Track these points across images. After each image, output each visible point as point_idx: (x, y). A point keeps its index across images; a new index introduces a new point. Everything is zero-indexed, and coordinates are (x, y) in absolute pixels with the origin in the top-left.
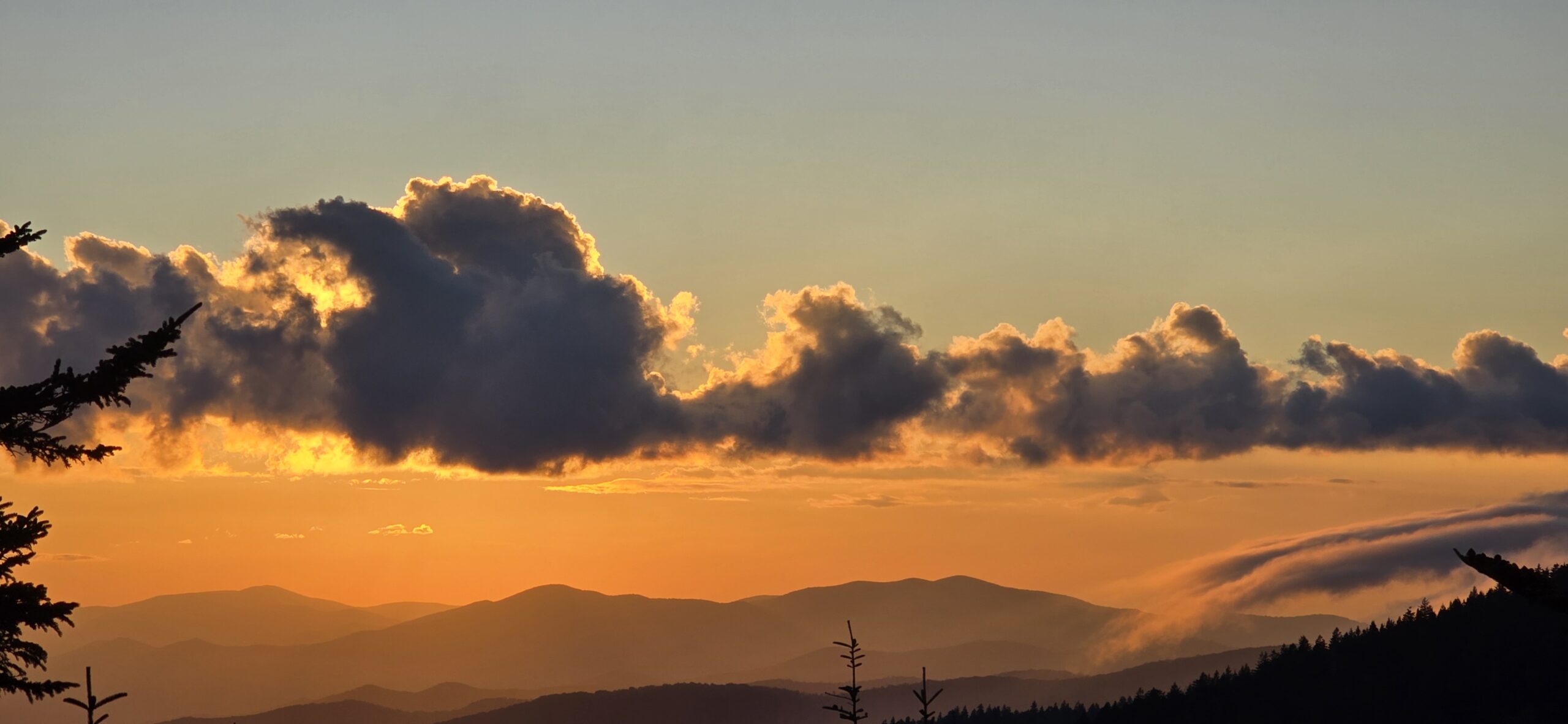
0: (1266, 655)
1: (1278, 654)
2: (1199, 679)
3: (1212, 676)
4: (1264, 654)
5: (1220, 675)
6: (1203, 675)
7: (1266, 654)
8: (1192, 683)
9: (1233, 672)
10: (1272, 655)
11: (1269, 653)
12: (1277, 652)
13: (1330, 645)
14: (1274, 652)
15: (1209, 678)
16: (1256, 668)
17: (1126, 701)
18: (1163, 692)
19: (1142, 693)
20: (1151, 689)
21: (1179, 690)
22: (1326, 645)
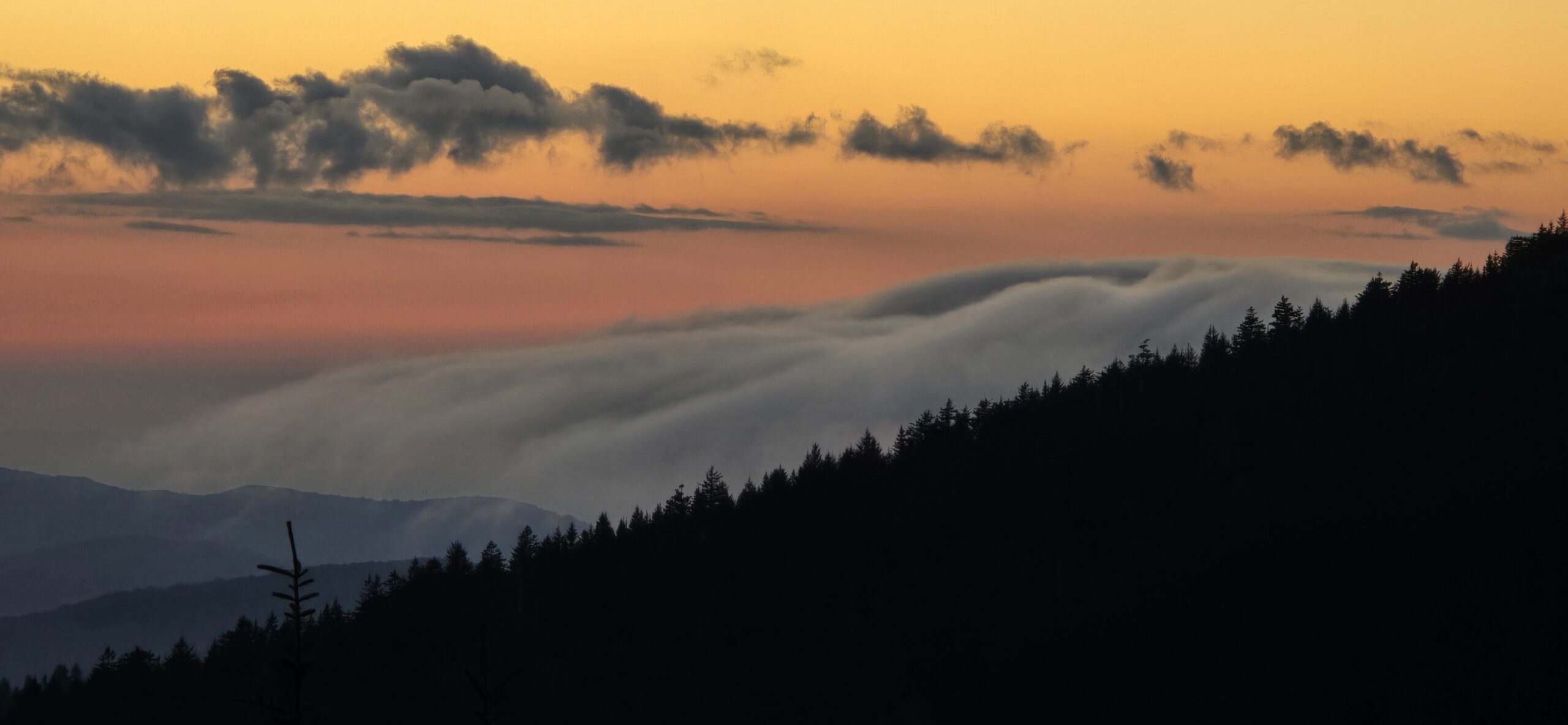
1: (403, 579)
5: (279, 623)
7: (378, 579)
8: (219, 638)
11: (385, 577)
15: (257, 627)
16: (358, 609)
17: (69, 674)
18: (156, 657)
19: (113, 658)
20: (130, 649)
21: (192, 652)
22: (503, 562)
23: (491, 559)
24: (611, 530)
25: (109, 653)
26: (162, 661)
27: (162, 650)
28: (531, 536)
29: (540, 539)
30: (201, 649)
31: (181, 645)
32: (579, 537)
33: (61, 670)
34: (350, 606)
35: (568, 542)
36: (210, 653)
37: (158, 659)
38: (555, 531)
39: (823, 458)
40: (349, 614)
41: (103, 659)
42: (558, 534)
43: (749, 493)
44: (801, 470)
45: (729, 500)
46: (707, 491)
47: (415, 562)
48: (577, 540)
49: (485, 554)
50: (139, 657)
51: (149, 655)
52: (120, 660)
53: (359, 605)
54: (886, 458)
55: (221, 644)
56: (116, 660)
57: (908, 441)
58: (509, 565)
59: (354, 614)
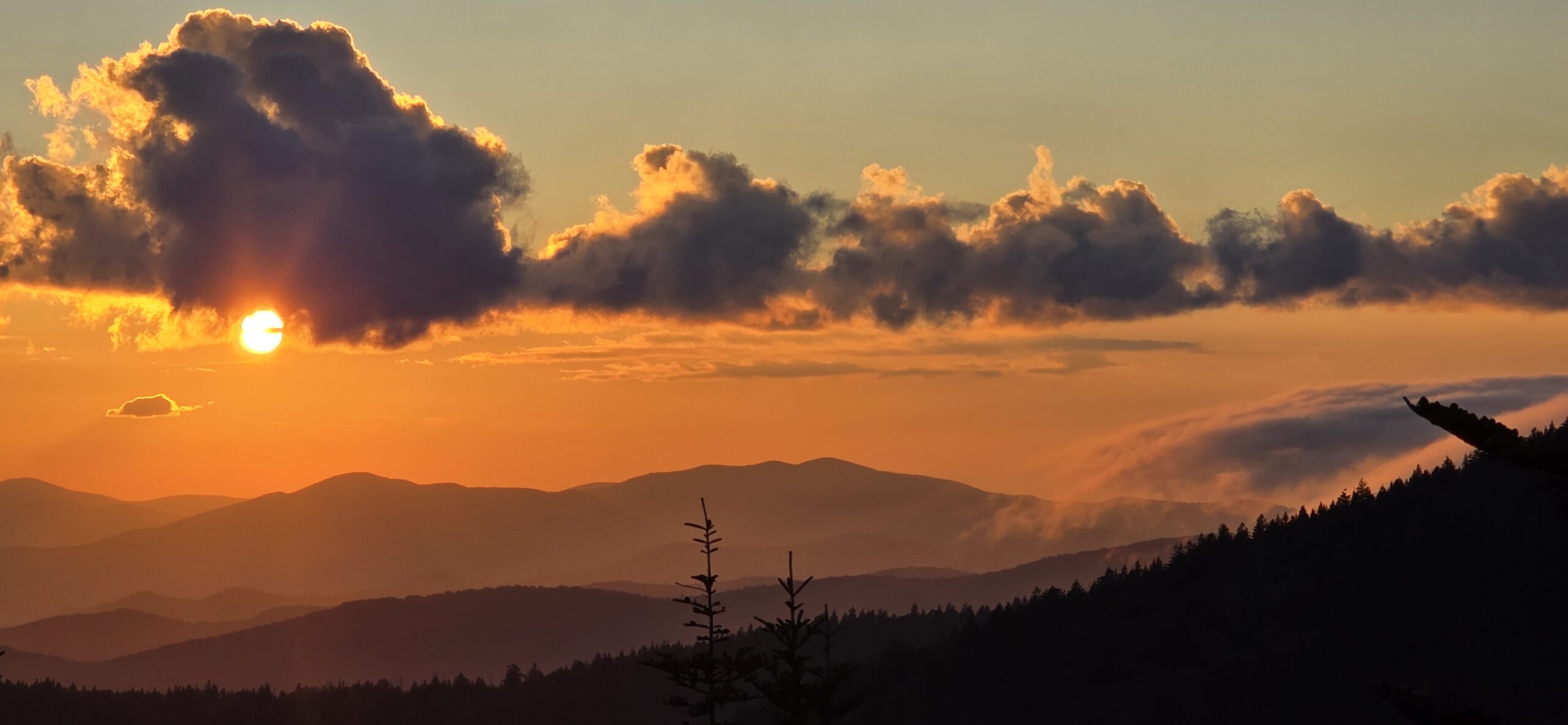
0: (1181, 548)
1: (1195, 545)
2: (1104, 575)
3: (1119, 572)
5: (1128, 571)
6: (1109, 571)
7: (1181, 545)
8: (1096, 580)
9: (1143, 567)
10: (1188, 546)
11: (1185, 544)
12: (1193, 542)
14: (1189, 543)
15: (1116, 574)
16: (1170, 562)
17: (1021, 602)
18: (1063, 591)
19: (1040, 593)
20: (1049, 587)
21: (1082, 588)
22: (1249, 534)
23: (1242, 533)
24: (1307, 515)
25: (1037, 590)
26: (1066, 593)
27: (1066, 588)
28: (1264, 520)
29: (1269, 521)
30: (1086, 587)
31: (1076, 584)
32: (1290, 519)
33: (1017, 600)
34: (1166, 560)
35: (1284, 522)
36: (1091, 588)
37: (1065, 591)
38: (1276, 516)
39: (1423, 472)
40: (1165, 565)
41: (1034, 593)
42: (1278, 517)
43: (1382, 492)
44: (1411, 479)
45: (1372, 496)
46: (1360, 492)
47: (1201, 535)
48: (1288, 521)
49: (1239, 529)
50: (1054, 591)
51: (1059, 590)
52: (1044, 593)
53: (1171, 560)
54: (1457, 471)
55: (1097, 583)
56: (1041, 593)
57: (1469, 461)
58: (1252, 535)
59: (1168, 565)
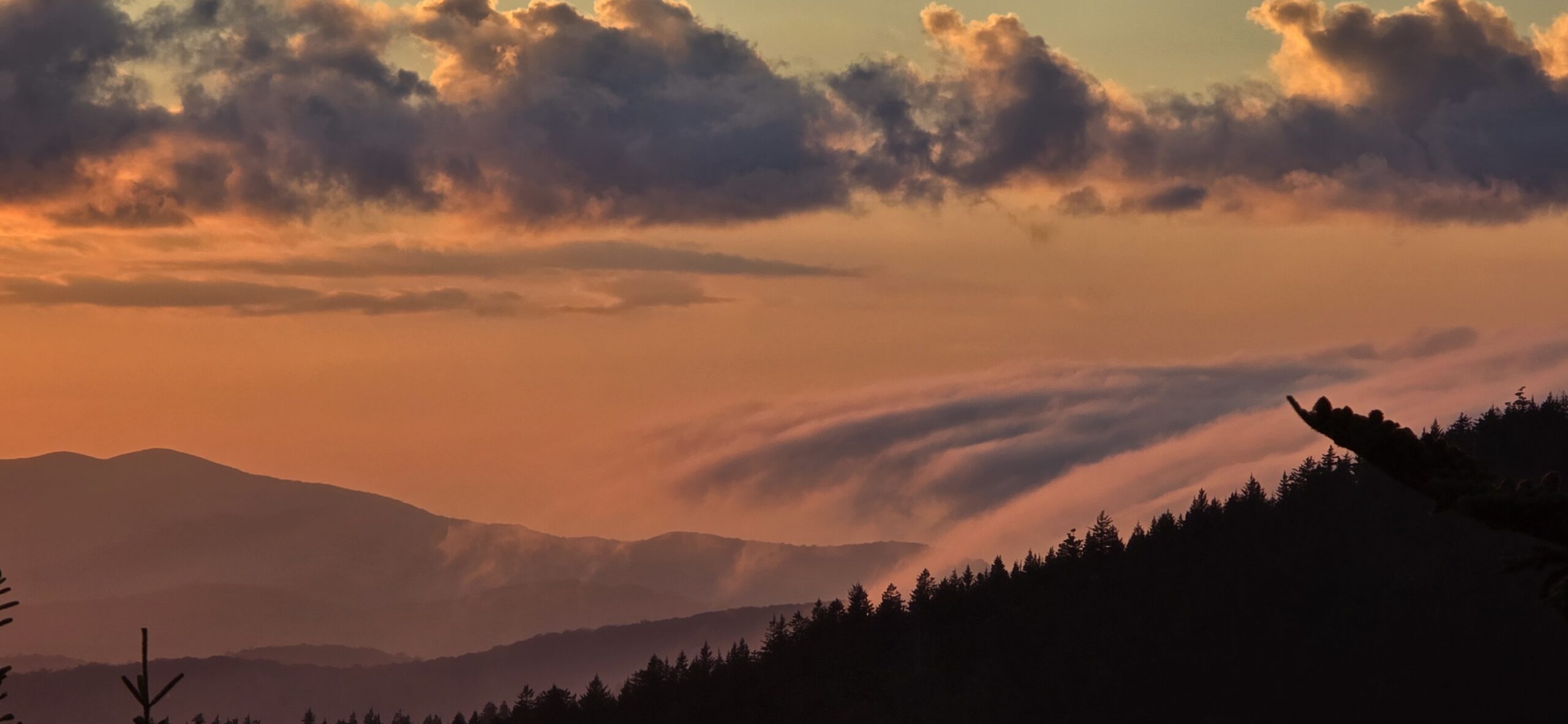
0: (782, 624)
1: (807, 620)
2: (645, 669)
3: (673, 664)
4: (778, 620)
5: (689, 662)
6: (654, 661)
7: (783, 620)
8: (631, 677)
9: (714, 656)
10: (794, 622)
11: (789, 618)
12: (804, 616)
13: (910, 603)
14: (798, 616)
15: (667, 666)
16: (763, 648)
17: (499, 712)
18: (572, 695)
19: (532, 696)
20: (548, 688)
21: (607, 690)
22: (902, 604)
23: (891, 602)
24: (1005, 572)
25: (527, 691)
26: (578, 698)
27: (578, 690)
28: (929, 579)
29: (938, 582)
31: (596, 683)
32: (975, 580)
33: (490, 708)
34: (756, 645)
35: (965, 584)
36: (623, 692)
37: (575, 696)
38: (951, 573)
39: (1210, 503)
40: (754, 653)
41: (521, 697)
42: (955, 576)
43: (1138, 538)
44: (1188, 516)
45: (1119, 543)
46: (1098, 535)
47: (819, 603)
48: (972, 582)
49: (885, 595)
50: (556, 696)
51: (565, 693)
52: (538, 698)
53: (765, 645)
54: (1269, 502)
55: (633, 683)
56: (534, 698)
57: (1291, 485)
58: (908, 606)
59: (760, 653)
